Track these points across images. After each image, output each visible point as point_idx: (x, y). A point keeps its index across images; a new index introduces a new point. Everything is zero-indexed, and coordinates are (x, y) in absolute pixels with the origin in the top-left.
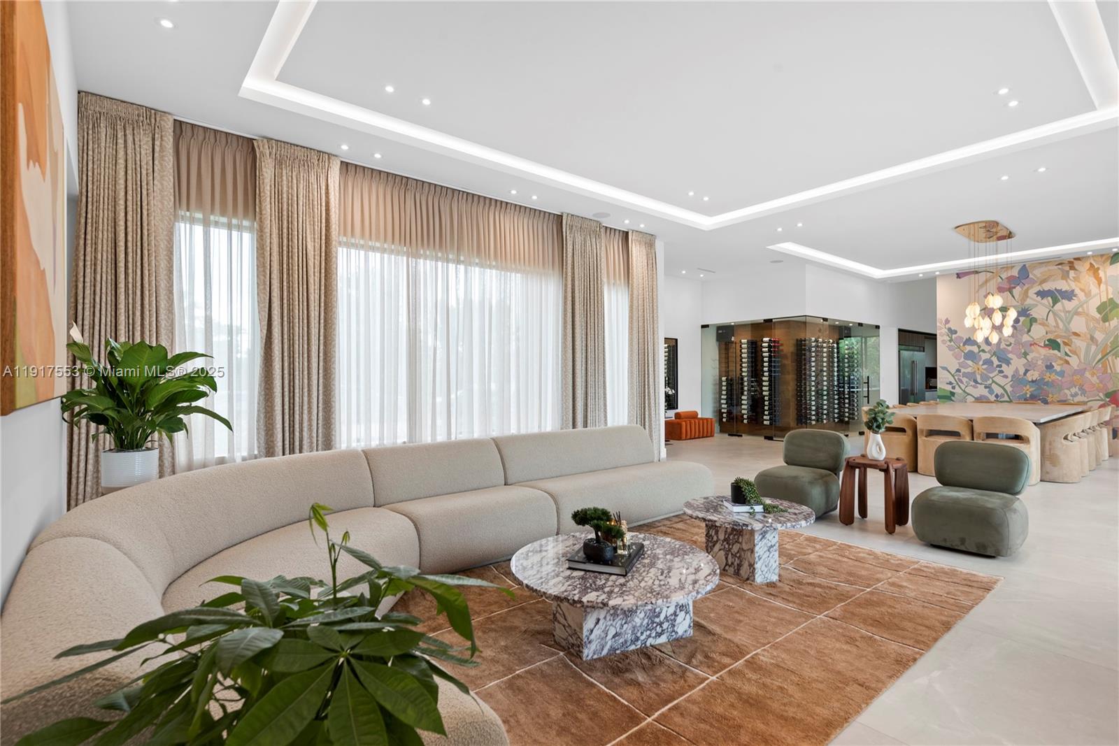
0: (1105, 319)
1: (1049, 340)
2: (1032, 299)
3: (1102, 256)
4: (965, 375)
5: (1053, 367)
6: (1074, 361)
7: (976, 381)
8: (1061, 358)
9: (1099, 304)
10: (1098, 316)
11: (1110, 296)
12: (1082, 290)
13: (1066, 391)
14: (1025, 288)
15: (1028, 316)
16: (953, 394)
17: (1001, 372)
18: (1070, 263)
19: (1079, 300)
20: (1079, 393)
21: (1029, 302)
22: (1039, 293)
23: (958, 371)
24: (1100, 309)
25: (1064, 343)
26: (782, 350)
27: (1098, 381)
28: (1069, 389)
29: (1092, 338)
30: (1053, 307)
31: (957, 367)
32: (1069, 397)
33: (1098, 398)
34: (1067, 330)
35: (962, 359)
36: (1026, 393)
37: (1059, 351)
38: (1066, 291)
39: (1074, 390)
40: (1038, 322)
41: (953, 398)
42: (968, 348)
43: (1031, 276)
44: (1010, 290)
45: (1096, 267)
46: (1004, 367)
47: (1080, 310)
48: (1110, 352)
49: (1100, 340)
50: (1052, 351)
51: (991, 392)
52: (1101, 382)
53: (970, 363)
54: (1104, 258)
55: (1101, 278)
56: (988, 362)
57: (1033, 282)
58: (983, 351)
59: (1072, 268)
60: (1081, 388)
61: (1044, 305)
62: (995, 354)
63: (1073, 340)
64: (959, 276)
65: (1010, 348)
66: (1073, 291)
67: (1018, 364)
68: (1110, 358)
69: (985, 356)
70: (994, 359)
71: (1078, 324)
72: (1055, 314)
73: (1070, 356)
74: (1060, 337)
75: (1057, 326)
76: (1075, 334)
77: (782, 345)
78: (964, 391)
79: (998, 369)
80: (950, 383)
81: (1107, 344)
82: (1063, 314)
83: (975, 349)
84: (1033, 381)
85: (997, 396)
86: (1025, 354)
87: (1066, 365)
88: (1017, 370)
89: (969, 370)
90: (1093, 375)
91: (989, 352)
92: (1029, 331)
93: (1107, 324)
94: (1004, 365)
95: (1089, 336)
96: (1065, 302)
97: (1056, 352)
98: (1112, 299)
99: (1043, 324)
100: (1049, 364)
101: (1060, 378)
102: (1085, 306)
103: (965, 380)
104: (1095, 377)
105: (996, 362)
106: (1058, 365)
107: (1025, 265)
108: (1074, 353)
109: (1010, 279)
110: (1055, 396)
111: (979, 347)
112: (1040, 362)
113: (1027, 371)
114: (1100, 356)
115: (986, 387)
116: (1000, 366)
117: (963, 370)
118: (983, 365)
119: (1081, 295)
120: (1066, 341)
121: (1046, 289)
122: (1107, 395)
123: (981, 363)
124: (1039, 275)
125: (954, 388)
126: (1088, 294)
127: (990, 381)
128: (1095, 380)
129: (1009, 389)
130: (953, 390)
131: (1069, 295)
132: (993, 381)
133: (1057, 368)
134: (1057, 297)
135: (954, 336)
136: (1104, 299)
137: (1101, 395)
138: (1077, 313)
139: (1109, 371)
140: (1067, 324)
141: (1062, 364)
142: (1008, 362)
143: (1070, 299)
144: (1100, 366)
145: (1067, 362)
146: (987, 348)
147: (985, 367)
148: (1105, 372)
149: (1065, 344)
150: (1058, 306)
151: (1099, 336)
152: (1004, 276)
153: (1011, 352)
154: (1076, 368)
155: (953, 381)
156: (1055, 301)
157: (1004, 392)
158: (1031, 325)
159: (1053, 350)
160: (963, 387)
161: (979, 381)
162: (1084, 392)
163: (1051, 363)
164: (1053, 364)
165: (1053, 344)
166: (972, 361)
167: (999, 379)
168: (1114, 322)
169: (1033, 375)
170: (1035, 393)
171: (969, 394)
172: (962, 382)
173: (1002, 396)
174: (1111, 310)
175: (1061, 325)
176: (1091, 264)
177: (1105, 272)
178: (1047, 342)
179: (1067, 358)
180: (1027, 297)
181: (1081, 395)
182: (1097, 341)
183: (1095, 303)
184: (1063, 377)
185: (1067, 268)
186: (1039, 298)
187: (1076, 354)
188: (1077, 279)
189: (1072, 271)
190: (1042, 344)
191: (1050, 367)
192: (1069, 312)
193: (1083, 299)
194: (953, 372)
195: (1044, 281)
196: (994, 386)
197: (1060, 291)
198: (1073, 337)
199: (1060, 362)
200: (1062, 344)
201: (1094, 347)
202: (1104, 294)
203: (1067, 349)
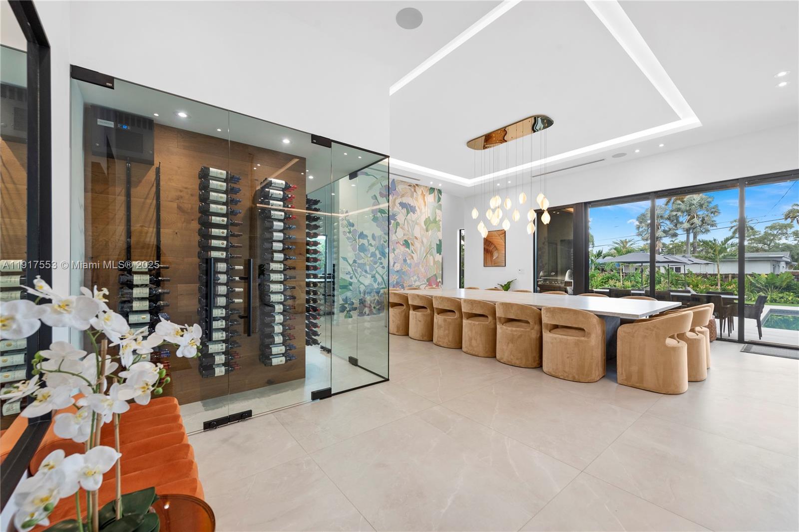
0: (427, 231)
1: (405, 241)
2: (398, 207)
3: (426, 187)
4: (359, 266)
5: (406, 261)
6: (415, 257)
7: (366, 271)
8: (410, 255)
9: (425, 219)
10: (424, 227)
11: (429, 215)
12: (419, 208)
13: (412, 278)
14: (394, 197)
16: (350, 284)
17: (381, 263)
18: (414, 186)
19: (417, 214)
22: (401, 204)
23: (355, 262)
24: (425, 223)
25: (411, 243)
28: (413, 277)
29: (422, 242)
30: (407, 216)
31: (354, 258)
32: (413, 283)
33: (424, 283)
34: (413, 234)
35: (357, 251)
36: (394, 281)
37: (409, 249)
38: (412, 206)
39: (415, 277)
40: (400, 226)
41: (350, 288)
42: (361, 241)
43: (397, 189)
44: (386, 197)
45: (424, 194)
46: (383, 260)
47: (418, 221)
48: (429, 251)
49: (425, 244)
51: (374, 281)
52: (426, 271)
53: (362, 255)
54: (427, 188)
56: (373, 255)
57: (398, 195)
58: (371, 245)
59: (415, 191)
60: (418, 277)
61: (403, 213)
62: (377, 248)
63: (415, 242)
65: (386, 244)
66: (415, 207)
68: (429, 256)
69: (372, 249)
70: (377, 252)
71: (417, 231)
72: (408, 222)
73: (413, 253)
74: (410, 239)
75: (408, 231)
76: (416, 238)
78: (358, 280)
79: (379, 261)
80: (349, 273)
81: (428, 247)
82: (410, 222)
83: (365, 242)
84: (397, 271)
85: (378, 284)
86: (394, 250)
87: (412, 260)
88: (389, 263)
89: (362, 261)
90: (422, 266)
91: (375, 246)
92: (396, 232)
93: (428, 233)
94: (382, 258)
95: (421, 240)
96: (412, 214)
98: (429, 217)
99: (402, 228)
102: (420, 219)
103: (359, 270)
104: (423, 268)
105: (379, 256)
107: (394, 180)
110: (407, 283)
111: (368, 241)
112: (401, 257)
114: (425, 255)
115: (371, 277)
116: (380, 259)
117: (358, 261)
118: (371, 257)
119: (418, 210)
120: (412, 242)
121: (404, 202)
122: (427, 280)
123: (369, 255)
124: (400, 190)
125: (351, 278)
126: (421, 211)
127: (375, 272)
128: (423, 270)
129: (384, 278)
130: (351, 280)
131: (414, 210)
132: (377, 272)
133: (408, 261)
134: (408, 209)
135: (352, 229)
136: (427, 217)
137: (425, 280)
138: (417, 224)
139: (428, 264)
140: (413, 230)
141: (410, 259)
142: (385, 256)
143: (414, 213)
144: (425, 261)
145: (413, 258)
146: (373, 243)
147: (372, 258)
148: (426, 266)
149: (412, 245)
150: (409, 216)
151: (425, 240)
152: (383, 183)
154: (416, 262)
155: (351, 271)
156: (408, 213)
157: (381, 281)
158: (397, 228)
159: (407, 248)
160: (358, 276)
161: (368, 271)
163: (405, 258)
164: (407, 258)
165: (407, 244)
166: (364, 253)
167: (380, 270)
168: (430, 232)
170: (398, 280)
171: (362, 283)
172: (357, 273)
174: (429, 224)
175: (410, 230)
176: (422, 191)
177: (427, 199)
178: (404, 242)
179: (413, 254)
180: (395, 205)
181: (418, 281)
183: (423, 219)
184: (410, 268)
185: (413, 190)
186: (400, 208)
187: (416, 252)
188: (417, 200)
189: (415, 193)
190: (402, 243)
191: (405, 260)
192: (413, 221)
193: (419, 214)
194: (351, 262)
195: (403, 196)
196: (377, 276)
197: (409, 205)
198: (415, 240)
199: (410, 257)
200: (410, 245)
201: (423, 248)
202: (427, 213)
203: (412, 248)
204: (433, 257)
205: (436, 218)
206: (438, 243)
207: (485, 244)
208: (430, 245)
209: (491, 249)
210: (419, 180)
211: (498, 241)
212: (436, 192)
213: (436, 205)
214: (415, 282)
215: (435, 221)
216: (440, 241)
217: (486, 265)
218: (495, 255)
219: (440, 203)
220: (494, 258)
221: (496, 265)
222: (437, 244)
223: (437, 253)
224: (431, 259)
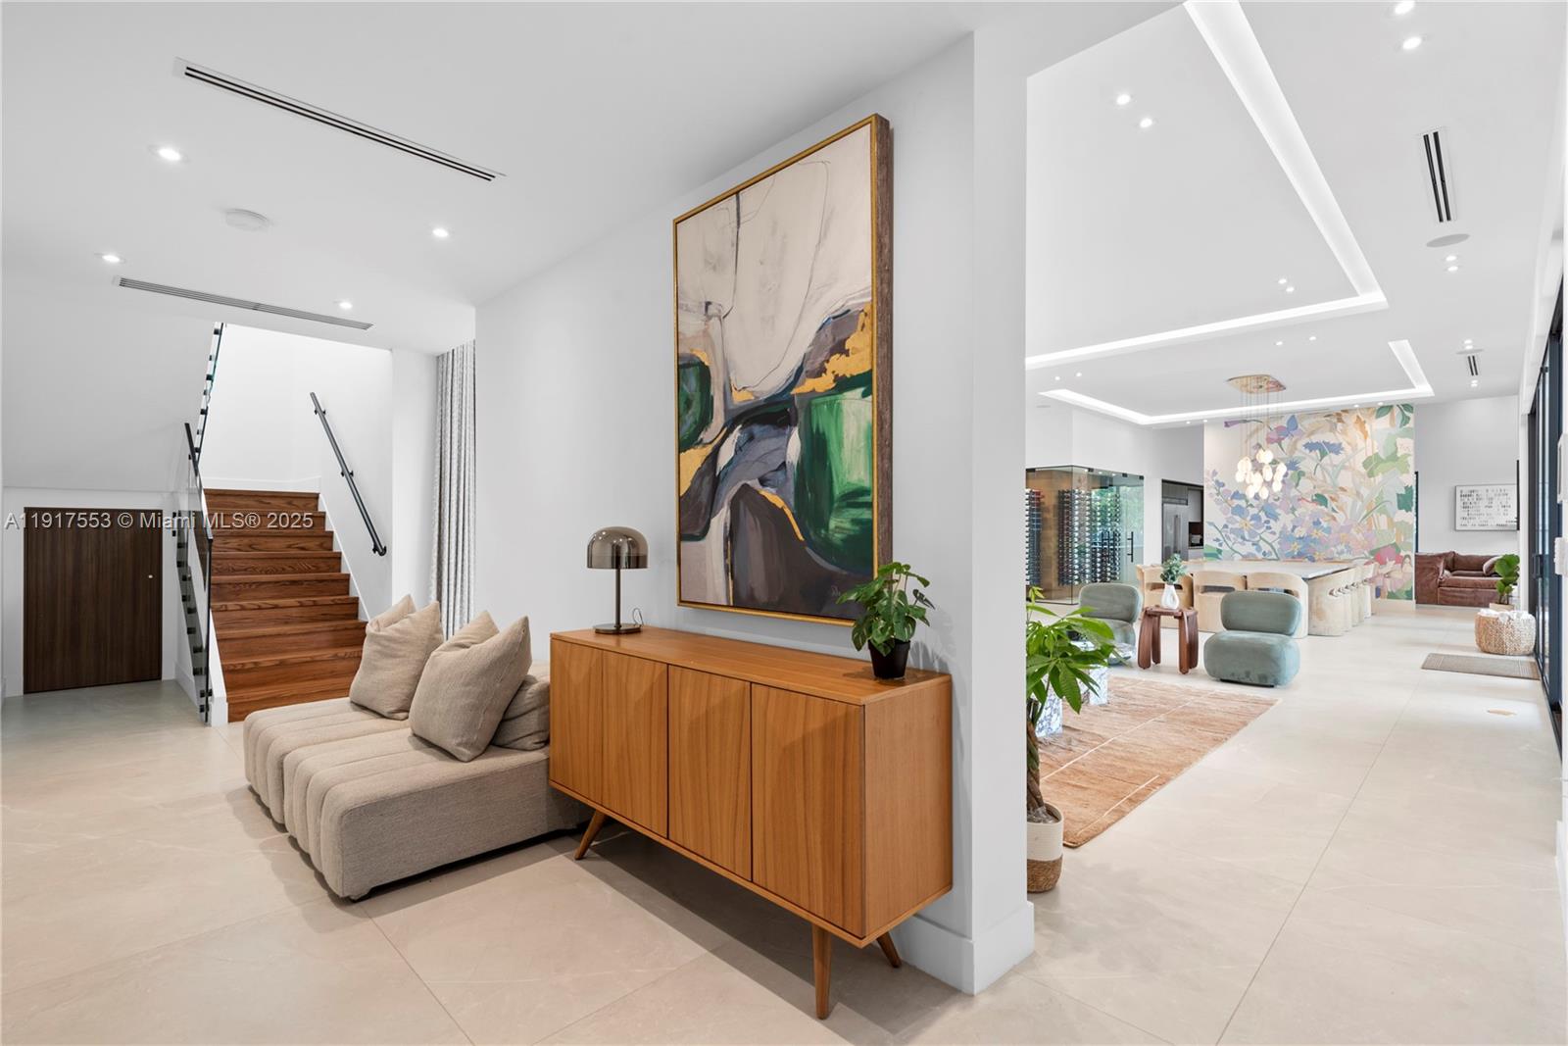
0: (1371, 475)
1: (1316, 495)
2: (1300, 451)
3: (1369, 408)
4: (1233, 531)
5: (1320, 523)
6: (1340, 517)
7: (1243, 538)
8: (1328, 515)
9: (1365, 458)
10: (1363, 471)
11: (1377, 451)
12: (1349, 444)
13: (1333, 549)
14: (1294, 439)
15: (1296, 469)
16: (1220, 551)
17: (1269, 528)
18: (1338, 414)
19: (1346, 453)
20: (1345, 550)
21: (1297, 454)
22: (1307, 446)
23: (1226, 526)
24: (1365, 464)
25: (1331, 498)
26: (1043, 503)
27: (1363, 539)
28: (1335, 546)
29: (1358, 494)
30: (1321, 461)
31: (1225, 522)
32: (1334, 555)
33: (1363, 556)
34: (1335, 485)
35: (1230, 515)
36: (1293, 551)
37: (1326, 506)
38: (1333, 445)
39: (1340, 547)
40: (1306, 475)
41: (1220, 556)
42: (1236, 502)
43: (1299, 427)
44: (1279, 442)
45: (1363, 420)
46: (1272, 523)
47: (1347, 464)
48: (1375, 507)
49: (1365, 496)
50: (1319, 507)
51: (1259, 549)
52: (1366, 539)
53: (1237, 518)
54: (1370, 412)
55: (1367, 431)
56: (1256, 517)
57: (1302, 434)
58: (1251, 505)
59: (1340, 420)
60: (1347, 546)
61: (1313, 459)
62: (1263, 509)
63: (1340, 496)
64: (1227, 425)
65: (1278, 503)
66: (1340, 444)
67: (1285, 520)
69: (1253, 511)
70: (1262, 514)
71: (1345, 479)
72: (1323, 468)
73: (1336, 512)
74: (1328, 492)
75: (1325, 481)
76: (1342, 489)
77: (1043, 497)
78: (1231, 549)
79: (1266, 525)
80: (1218, 540)
81: (1372, 500)
82: (1330, 469)
83: (1243, 503)
84: (1300, 538)
85: (1264, 554)
86: (1293, 510)
87: (1333, 521)
88: (1284, 527)
89: (1237, 526)
90: (1358, 532)
91: (1257, 507)
92: (1297, 485)
93: (1372, 479)
94: (1272, 521)
95: (1355, 492)
96: (1333, 455)
97: (1323, 507)
98: (1377, 453)
99: (1311, 478)
100: (1316, 520)
101: (1327, 535)
102: (1352, 460)
103: (1232, 536)
104: (1360, 534)
105: (1264, 518)
106: (1325, 521)
107: (1293, 416)
108: (1341, 509)
109: (1279, 429)
110: (1321, 553)
111: (1247, 501)
112: (1307, 518)
113: (1294, 527)
114: (1365, 513)
115: (1253, 544)
116: (1267, 522)
117: (1230, 526)
118: (1250, 520)
119: (1348, 449)
120: (1333, 496)
121: (1314, 442)
122: (1372, 553)
123: (1249, 518)
124: (1307, 427)
125: (1221, 545)
126: (1355, 449)
127: (1258, 538)
128: (1360, 537)
129: (1276, 546)
130: (1220, 548)
131: (1336, 449)
132: (1261, 538)
133: (1324, 525)
134: (1324, 450)
135: (1222, 489)
136: (1370, 454)
137: (1366, 552)
138: (1344, 467)
139: (1374, 528)
140: (1334, 479)
141: (1329, 521)
142: (1276, 518)
143: (1337, 453)
144: (1366, 522)
145: (1334, 519)
146: (1255, 502)
147: (1252, 522)
148: (1369, 529)
149: (1333, 499)
150: (1326, 458)
151: (1365, 492)
152: (1273, 426)
153: (1279, 507)
154: (1342, 524)
155: (1221, 538)
156: (1323, 455)
157: (1271, 550)
158: (1299, 479)
159: (1321, 505)
160: (1230, 544)
161: (1247, 538)
162: (1349, 551)
163: (1318, 520)
164: (1321, 520)
165: (1320, 499)
166: (1240, 516)
167: (1267, 536)
168: (1379, 478)
169: (1300, 532)
170: (1303, 551)
171: (1236, 552)
172: (1229, 538)
173: (1270, 553)
174: (1376, 465)
175: (1328, 480)
176: (1358, 417)
177: (1371, 426)
178: (1314, 498)
179: (1334, 514)
180: (1296, 449)
181: (1344, 553)
182: (1363, 497)
183: (1361, 458)
184: (1330, 533)
185: (1335, 420)
186: (1307, 451)
187: (1343, 511)
188: (1345, 433)
189: (1340, 424)
190: (1310, 499)
191: (1317, 523)
192: (1336, 466)
193: (1350, 452)
194: (1220, 528)
195: (1312, 433)
196: (1262, 543)
197: (1328, 443)
198: (1340, 493)
199: (1327, 518)
200: (1329, 500)
201: (1360, 503)
202: (1370, 448)
203: (1334, 505)
204: (1388, 516)
205: (1396, 451)
206: (1403, 492)
208: (1381, 497)
212: (1396, 411)
213: (1396, 428)
215: (1393, 458)
219: (1407, 425)
222: (1399, 495)
223: (1400, 508)
224: (1383, 519)
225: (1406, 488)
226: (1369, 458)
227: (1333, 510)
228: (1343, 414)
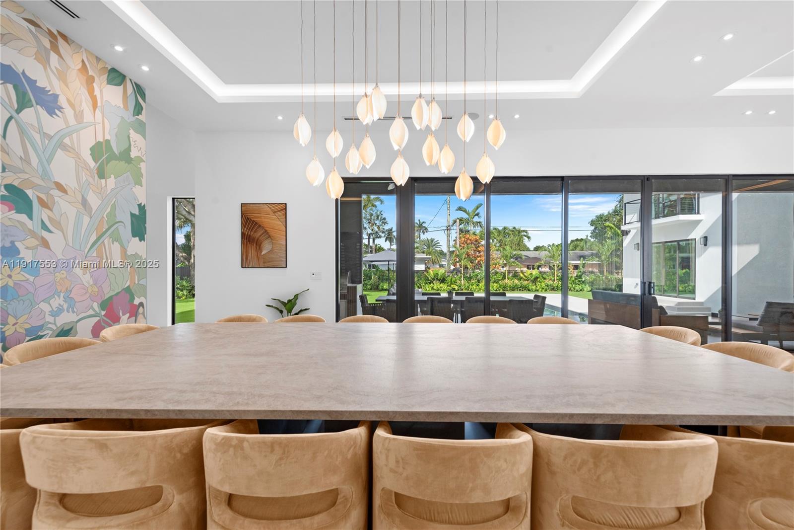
0: (101, 174)
3: (102, 57)
6: (55, 239)
8: (33, 234)
9: (94, 143)
10: (92, 164)
11: (108, 137)
12: (72, 105)
13: (44, 306)
19: (66, 121)
20: (65, 306)
24: (98, 150)
25: (40, 200)
27: (91, 282)
28: (47, 300)
29: (84, 202)
30: (18, 111)
32: (49, 319)
33: (91, 312)
34: (46, 175)
37: (31, 218)
38: (44, 91)
39: (56, 302)
45: (90, 74)
47: (67, 141)
48: (107, 230)
49: (94, 208)
50: (13, 215)
52: (95, 283)
54: (100, 65)
55: (96, 95)
59: (55, 48)
60: (68, 299)
63: (56, 199)
66: (55, 95)
68: (106, 242)
71: (64, 169)
72: (22, 131)
73: (50, 232)
74: (34, 186)
75: (26, 160)
76: (60, 187)
81: (103, 217)
82: (37, 137)
87: (41, 250)
93: (103, 181)
95: (80, 199)
96: (41, 112)
97: (23, 218)
98: (108, 142)
100: (8, 245)
101: (31, 278)
102: (74, 135)
104: (88, 276)
106: (27, 248)
108: (58, 225)
110: (20, 321)
114: (93, 238)
119: (69, 111)
120: (44, 197)
122: (103, 306)
126: (79, 116)
128: (87, 279)
131: (51, 105)
133: (27, 255)
134: (25, 92)
136: (100, 138)
137: (96, 306)
140: (45, 163)
141: (36, 247)
143: (51, 112)
144: (95, 254)
145: (45, 244)
150: (28, 115)
151: (94, 201)
156: (23, 103)
159: (18, 212)
162: (71, 308)
163: (12, 242)
164: (18, 244)
165: (16, 198)
168: (111, 182)
174: (107, 160)
175: (34, 161)
177: (101, 92)
179: (45, 234)
181: (68, 312)
182: (91, 208)
183: (86, 141)
185: (47, 43)
188: (62, 76)
189: (54, 57)
191: (9, 252)
192: (46, 135)
193: (72, 121)
197: (32, 83)
198: (55, 192)
199: (33, 242)
200: (36, 205)
201: (86, 219)
202: (99, 127)
203: (45, 214)
204: (122, 246)
205: (128, 150)
206: (136, 212)
207: (244, 225)
208: (112, 214)
209: (257, 235)
210: (73, 15)
211: (271, 221)
212: (129, 86)
213: (129, 116)
214: (55, 314)
215: (125, 156)
216: (142, 208)
217: (245, 264)
218: (266, 248)
219: (140, 117)
220: (263, 253)
221: (266, 265)
222: (132, 215)
223: (134, 236)
224: (116, 247)
225: (139, 205)
226: (98, 144)
227: (44, 227)
228: (61, 41)
